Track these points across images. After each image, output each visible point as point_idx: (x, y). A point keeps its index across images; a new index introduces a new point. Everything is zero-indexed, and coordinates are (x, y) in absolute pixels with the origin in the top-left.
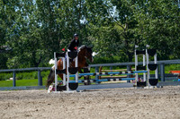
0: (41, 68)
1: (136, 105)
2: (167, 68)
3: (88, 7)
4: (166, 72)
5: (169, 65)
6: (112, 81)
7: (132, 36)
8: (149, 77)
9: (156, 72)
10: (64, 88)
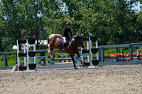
0: (6, 53)
1: (81, 80)
2: (105, 51)
3: (43, 4)
4: (105, 55)
5: (107, 49)
6: (63, 62)
7: (78, 26)
8: (92, 59)
9: (97, 55)
10: (25, 68)
